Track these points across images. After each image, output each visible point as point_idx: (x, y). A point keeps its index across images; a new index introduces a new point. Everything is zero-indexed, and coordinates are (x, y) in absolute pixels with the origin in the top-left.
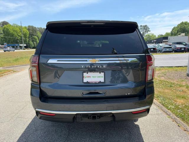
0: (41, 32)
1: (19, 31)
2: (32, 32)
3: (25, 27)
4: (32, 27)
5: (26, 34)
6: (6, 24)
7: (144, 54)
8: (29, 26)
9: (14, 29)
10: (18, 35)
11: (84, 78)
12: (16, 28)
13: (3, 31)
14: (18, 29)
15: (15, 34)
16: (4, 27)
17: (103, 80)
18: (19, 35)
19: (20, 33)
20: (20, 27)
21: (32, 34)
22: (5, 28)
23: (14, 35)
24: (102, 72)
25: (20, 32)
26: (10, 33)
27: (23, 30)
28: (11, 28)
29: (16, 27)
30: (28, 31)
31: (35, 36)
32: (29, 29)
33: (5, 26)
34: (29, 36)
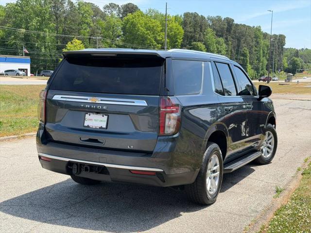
0: (217, 31)
1: (159, 29)
2: (192, 30)
3: (176, 18)
4: (195, 16)
5: (175, 36)
6: (131, 12)
7: (158, 96)
8: (186, 15)
9: (150, 24)
10: (156, 40)
11: (85, 121)
12: (153, 21)
13: (124, 29)
14: (158, 23)
15: (149, 37)
16: (125, 18)
17: (104, 126)
18: (158, 38)
19: (162, 34)
20: (163, 19)
21: (192, 37)
22: (128, 20)
23: (146, 39)
24: (106, 115)
25: (162, 31)
26: (139, 35)
27: (170, 25)
28: (141, 21)
29: (155, 19)
30: (181, 28)
31: (199, 41)
32: (184, 24)
33: (130, 16)
34: (183, 41)
